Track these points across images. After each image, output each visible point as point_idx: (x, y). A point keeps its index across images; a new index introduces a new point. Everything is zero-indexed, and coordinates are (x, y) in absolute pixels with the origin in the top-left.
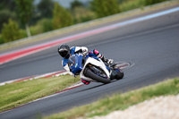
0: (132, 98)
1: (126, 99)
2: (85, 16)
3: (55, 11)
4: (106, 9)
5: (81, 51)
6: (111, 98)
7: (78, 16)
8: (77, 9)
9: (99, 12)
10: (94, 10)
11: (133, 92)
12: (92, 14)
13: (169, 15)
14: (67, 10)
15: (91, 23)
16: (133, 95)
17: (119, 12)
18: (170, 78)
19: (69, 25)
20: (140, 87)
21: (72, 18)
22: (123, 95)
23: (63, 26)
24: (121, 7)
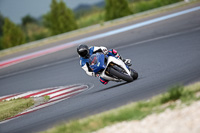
0: (92, 124)
1: (85, 125)
2: (38, 33)
3: (5, 29)
4: (62, 25)
5: (100, 51)
6: (68, 125)
7: (30, 34)
8: (29, 26)
9: (54, 29)
10: (48, 26)
11: (92, 117)
12: (46, 31)
13: (132, 31)
14: (18, 26)
15: (46, 41)
16: (92, 120)
17: (76, 28)
18: (134, 101)
19: (20, 44)
20: (99, 112)
21: (24, 36)
22: (82, 121)
23: (14, 45)
24: (78, 23)
